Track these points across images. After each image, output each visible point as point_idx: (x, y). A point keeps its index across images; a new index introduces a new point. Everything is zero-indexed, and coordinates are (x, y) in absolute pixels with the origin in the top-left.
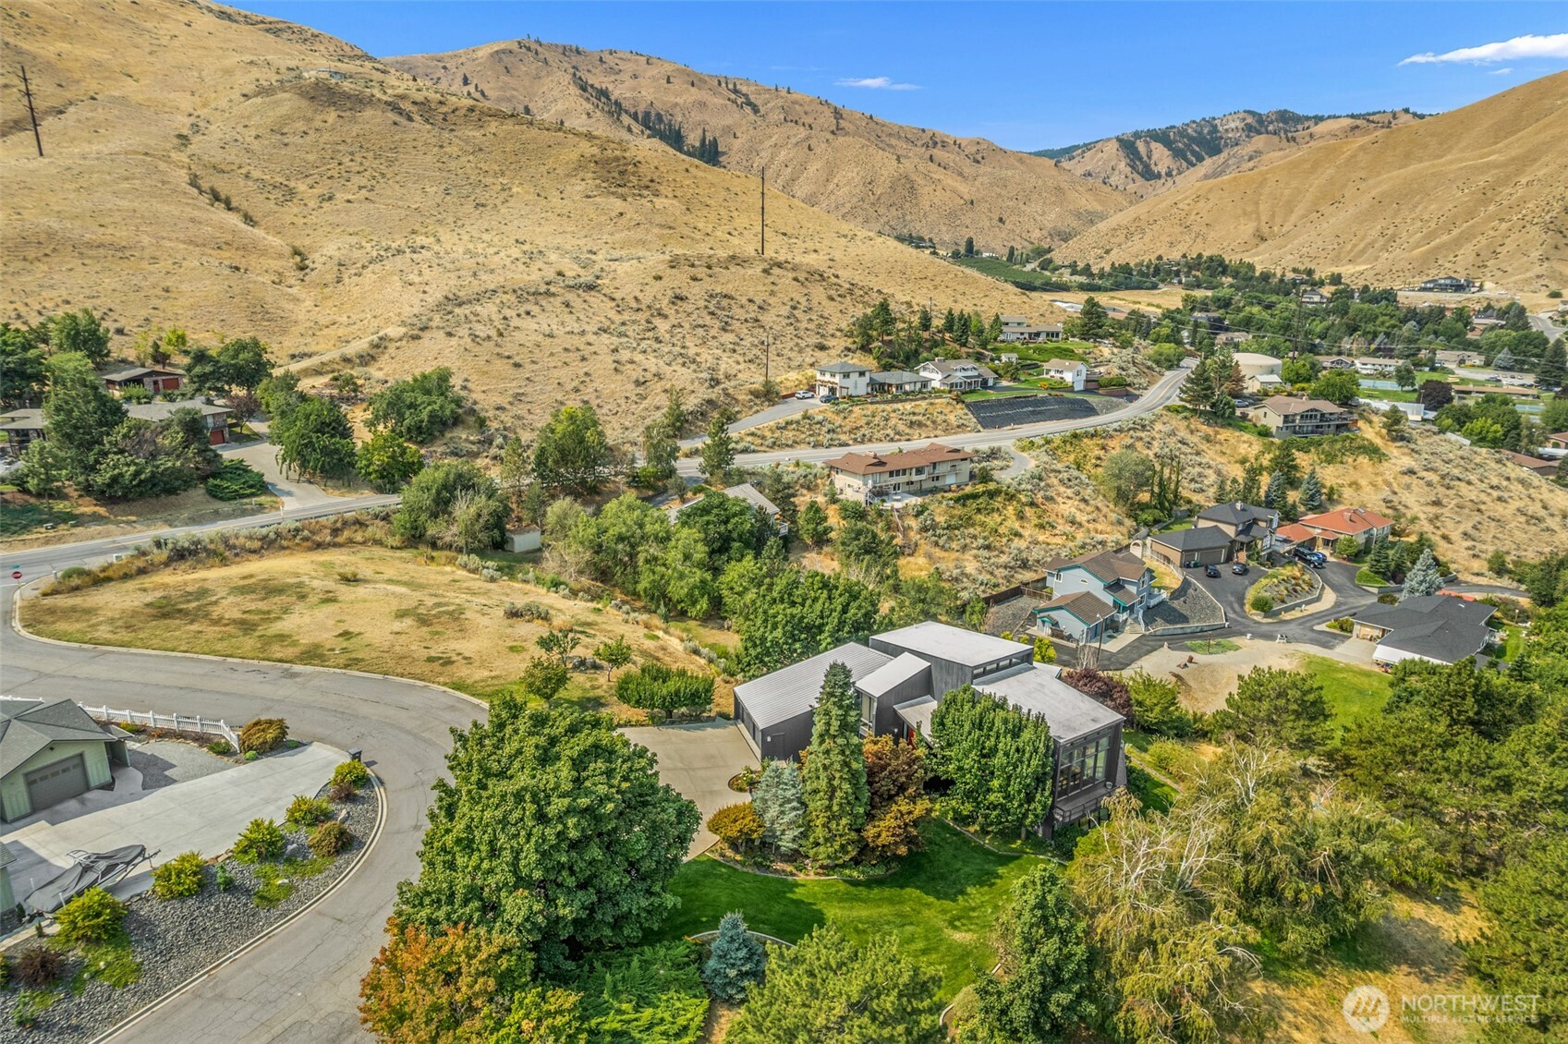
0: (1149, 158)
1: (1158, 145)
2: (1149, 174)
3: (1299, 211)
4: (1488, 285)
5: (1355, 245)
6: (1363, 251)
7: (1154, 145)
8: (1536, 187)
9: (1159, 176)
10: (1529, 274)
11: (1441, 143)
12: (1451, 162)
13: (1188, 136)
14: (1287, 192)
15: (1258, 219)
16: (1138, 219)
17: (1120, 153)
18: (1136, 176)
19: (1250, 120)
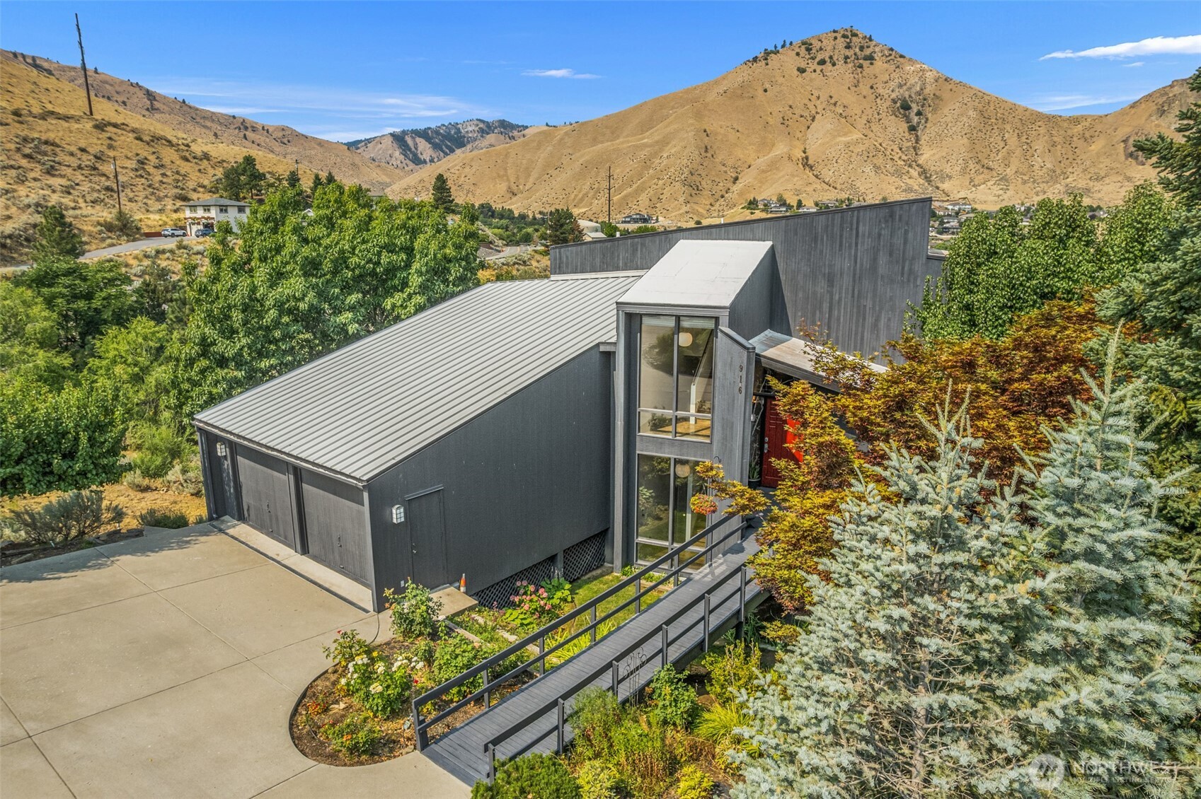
0: (416, 149)
1: (421, 140)
2: (417, 161)
3: (534, 175)
4: (661, 219)
5: (576, 196)
6: (582, 200)
7: (418, 140)
8: (672, 159)
9: (425, 162)
10: (681, 211)
11: (613, 133)
12: (623, 143)
13: (440, 134)
14: (524, 162)
15: (508, 180)
16: (422, 181)
17: (395, 145)
18: (408, 161)
19: (481, 125)
